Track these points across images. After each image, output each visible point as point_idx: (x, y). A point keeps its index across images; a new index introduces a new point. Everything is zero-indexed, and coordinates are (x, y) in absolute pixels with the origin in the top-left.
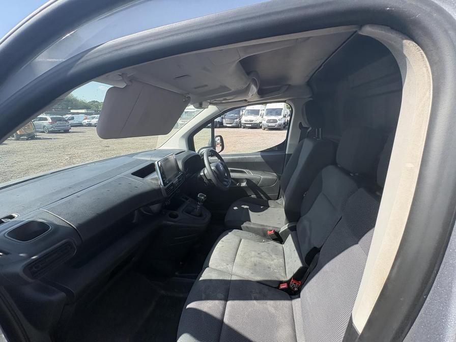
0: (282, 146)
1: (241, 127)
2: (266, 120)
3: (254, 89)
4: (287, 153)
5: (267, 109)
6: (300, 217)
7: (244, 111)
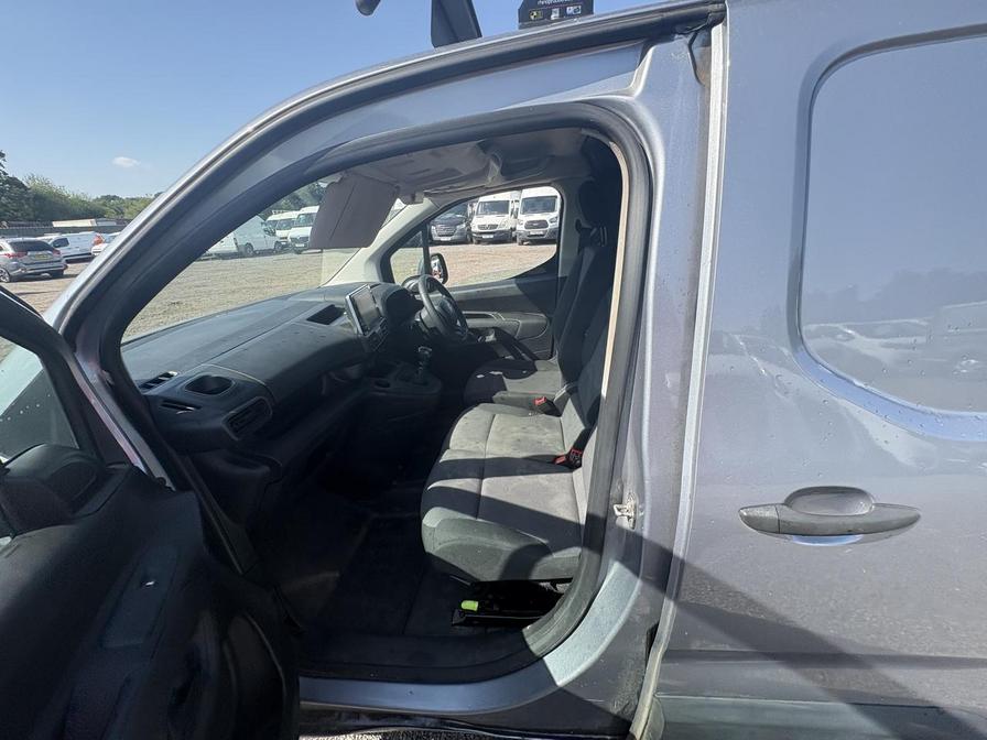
0: (551, 265)
1: (472, 242)
2: (524, 222)
3: (495, 168)
4: (559, 276)
5: (524, 199)
6: (582, 367)
7: (476, 206)
